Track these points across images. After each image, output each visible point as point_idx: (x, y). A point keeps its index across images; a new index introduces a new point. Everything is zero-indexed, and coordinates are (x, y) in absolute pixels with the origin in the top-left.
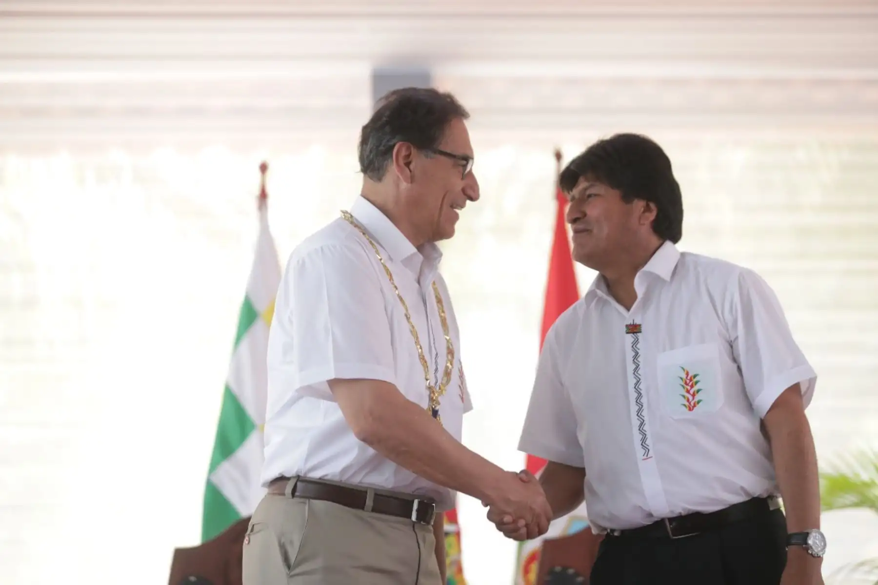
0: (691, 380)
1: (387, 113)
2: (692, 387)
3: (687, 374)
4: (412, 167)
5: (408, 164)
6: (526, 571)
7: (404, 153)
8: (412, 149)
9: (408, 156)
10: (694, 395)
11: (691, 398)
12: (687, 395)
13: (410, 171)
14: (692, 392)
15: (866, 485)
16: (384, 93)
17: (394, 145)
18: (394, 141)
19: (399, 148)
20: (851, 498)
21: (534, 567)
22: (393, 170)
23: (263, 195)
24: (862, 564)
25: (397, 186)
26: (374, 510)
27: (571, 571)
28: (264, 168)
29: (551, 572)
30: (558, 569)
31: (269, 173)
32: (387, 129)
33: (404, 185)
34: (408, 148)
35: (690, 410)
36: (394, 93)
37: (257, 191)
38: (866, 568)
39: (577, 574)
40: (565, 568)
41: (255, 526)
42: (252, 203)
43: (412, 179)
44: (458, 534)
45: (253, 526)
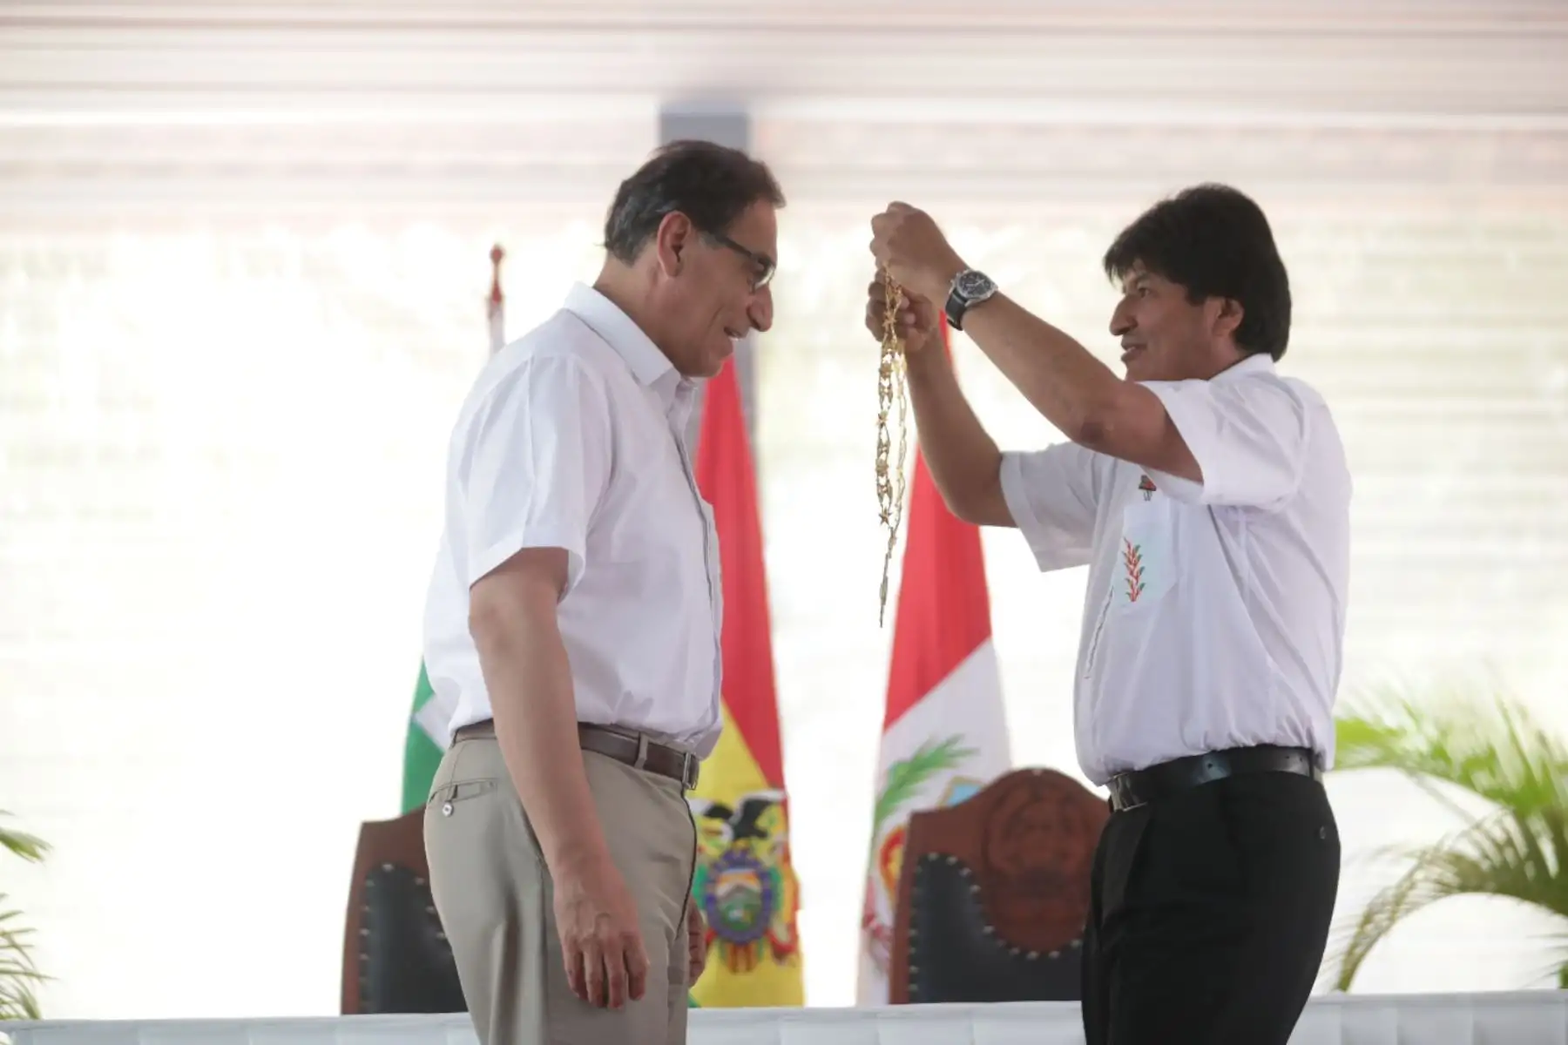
0: (1134, 556)
1: (665, 167)
2: (1135, 565)
3: (1129, 547)
4: (682, 253)
5: (677, 249)
6: (886, 859)
7: (675, 228)
8: (689, 227)
9: (680, 237)
10: (1137, 578)
11: (1135, 581)
12: (1131, 578)
13: (679, 259)
14: (1135, 574)
15: (1392, 733)
16: (669, 141)
17: (661, 217)
18: (665, 208)
19: (671, 219)
20: (1370, 753)
21: (898, 855)
22: (652, 252)
23: (496, 296)
24: (1384, 850)
25: (654, 277)
26: (647, 767)
27: (952, 860)
28: (497, 255)
29: (923, 860)
30: (933, 856)
31: (505, 264)
32: (659, 188)
33: (665, 278)
34: (684, 224)
35: (1133, 600)
36: (681, 143)
37: (486, 290)
38: (1388, 856)
39: (960, 865)
40: (944, 856)
41: (459, 789)
42: (480, 309)
43: (676, 272)
44: (784, 804)
45: (456, 787)
